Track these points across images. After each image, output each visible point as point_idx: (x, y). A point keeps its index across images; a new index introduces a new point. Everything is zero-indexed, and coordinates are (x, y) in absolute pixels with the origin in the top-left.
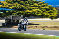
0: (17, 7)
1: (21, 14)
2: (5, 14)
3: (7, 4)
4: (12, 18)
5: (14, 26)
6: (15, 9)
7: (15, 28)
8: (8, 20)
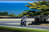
0: (45, 9)
1: (48, 14)
2: (34, 14)
3: (36, 6)
4: (40, 18)
5: (42, 24)
6: (43, 10)
7: (42, 25)
8: (37, 19)
